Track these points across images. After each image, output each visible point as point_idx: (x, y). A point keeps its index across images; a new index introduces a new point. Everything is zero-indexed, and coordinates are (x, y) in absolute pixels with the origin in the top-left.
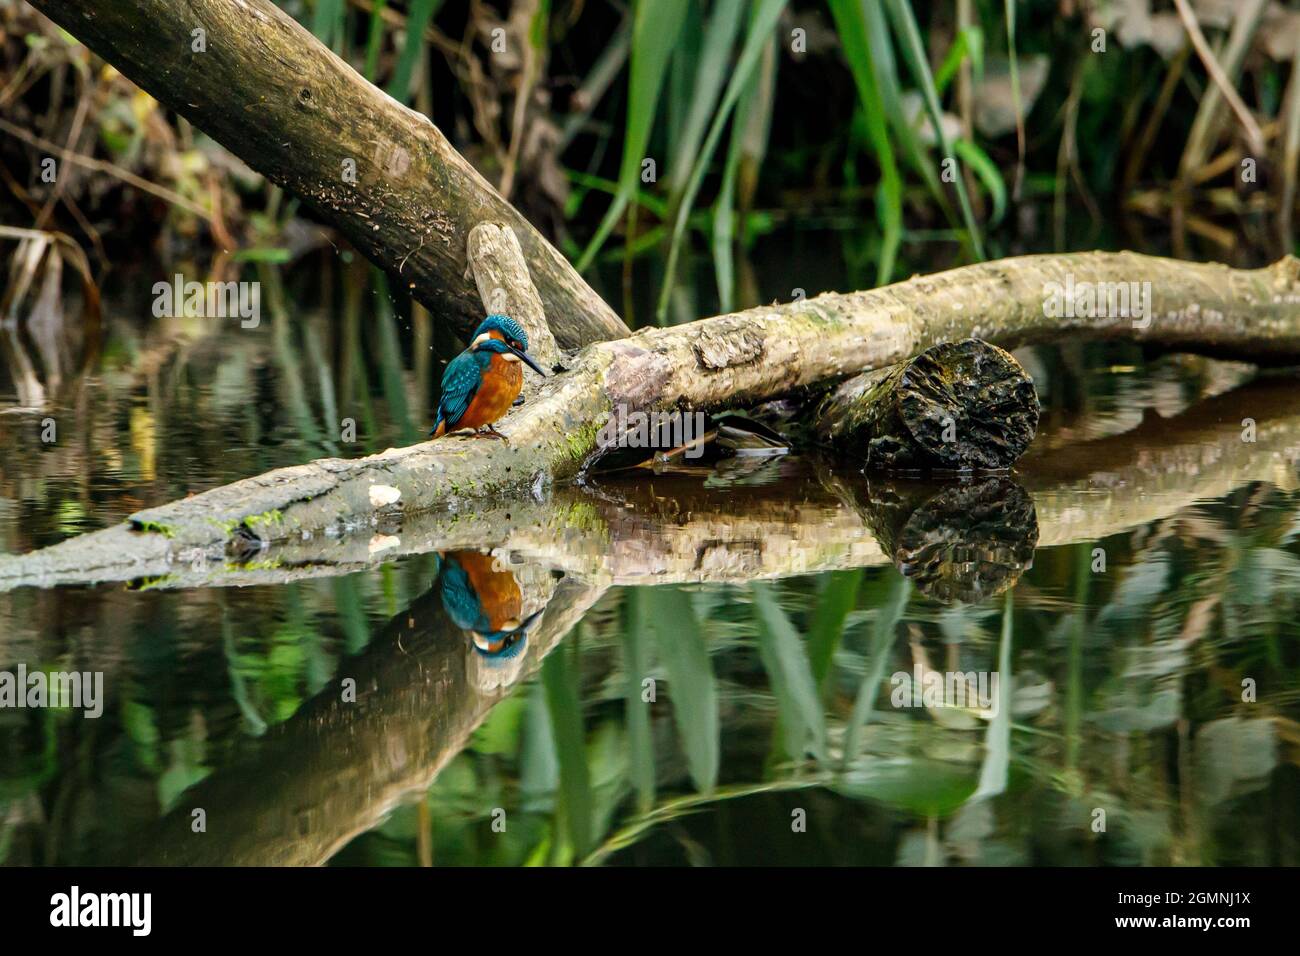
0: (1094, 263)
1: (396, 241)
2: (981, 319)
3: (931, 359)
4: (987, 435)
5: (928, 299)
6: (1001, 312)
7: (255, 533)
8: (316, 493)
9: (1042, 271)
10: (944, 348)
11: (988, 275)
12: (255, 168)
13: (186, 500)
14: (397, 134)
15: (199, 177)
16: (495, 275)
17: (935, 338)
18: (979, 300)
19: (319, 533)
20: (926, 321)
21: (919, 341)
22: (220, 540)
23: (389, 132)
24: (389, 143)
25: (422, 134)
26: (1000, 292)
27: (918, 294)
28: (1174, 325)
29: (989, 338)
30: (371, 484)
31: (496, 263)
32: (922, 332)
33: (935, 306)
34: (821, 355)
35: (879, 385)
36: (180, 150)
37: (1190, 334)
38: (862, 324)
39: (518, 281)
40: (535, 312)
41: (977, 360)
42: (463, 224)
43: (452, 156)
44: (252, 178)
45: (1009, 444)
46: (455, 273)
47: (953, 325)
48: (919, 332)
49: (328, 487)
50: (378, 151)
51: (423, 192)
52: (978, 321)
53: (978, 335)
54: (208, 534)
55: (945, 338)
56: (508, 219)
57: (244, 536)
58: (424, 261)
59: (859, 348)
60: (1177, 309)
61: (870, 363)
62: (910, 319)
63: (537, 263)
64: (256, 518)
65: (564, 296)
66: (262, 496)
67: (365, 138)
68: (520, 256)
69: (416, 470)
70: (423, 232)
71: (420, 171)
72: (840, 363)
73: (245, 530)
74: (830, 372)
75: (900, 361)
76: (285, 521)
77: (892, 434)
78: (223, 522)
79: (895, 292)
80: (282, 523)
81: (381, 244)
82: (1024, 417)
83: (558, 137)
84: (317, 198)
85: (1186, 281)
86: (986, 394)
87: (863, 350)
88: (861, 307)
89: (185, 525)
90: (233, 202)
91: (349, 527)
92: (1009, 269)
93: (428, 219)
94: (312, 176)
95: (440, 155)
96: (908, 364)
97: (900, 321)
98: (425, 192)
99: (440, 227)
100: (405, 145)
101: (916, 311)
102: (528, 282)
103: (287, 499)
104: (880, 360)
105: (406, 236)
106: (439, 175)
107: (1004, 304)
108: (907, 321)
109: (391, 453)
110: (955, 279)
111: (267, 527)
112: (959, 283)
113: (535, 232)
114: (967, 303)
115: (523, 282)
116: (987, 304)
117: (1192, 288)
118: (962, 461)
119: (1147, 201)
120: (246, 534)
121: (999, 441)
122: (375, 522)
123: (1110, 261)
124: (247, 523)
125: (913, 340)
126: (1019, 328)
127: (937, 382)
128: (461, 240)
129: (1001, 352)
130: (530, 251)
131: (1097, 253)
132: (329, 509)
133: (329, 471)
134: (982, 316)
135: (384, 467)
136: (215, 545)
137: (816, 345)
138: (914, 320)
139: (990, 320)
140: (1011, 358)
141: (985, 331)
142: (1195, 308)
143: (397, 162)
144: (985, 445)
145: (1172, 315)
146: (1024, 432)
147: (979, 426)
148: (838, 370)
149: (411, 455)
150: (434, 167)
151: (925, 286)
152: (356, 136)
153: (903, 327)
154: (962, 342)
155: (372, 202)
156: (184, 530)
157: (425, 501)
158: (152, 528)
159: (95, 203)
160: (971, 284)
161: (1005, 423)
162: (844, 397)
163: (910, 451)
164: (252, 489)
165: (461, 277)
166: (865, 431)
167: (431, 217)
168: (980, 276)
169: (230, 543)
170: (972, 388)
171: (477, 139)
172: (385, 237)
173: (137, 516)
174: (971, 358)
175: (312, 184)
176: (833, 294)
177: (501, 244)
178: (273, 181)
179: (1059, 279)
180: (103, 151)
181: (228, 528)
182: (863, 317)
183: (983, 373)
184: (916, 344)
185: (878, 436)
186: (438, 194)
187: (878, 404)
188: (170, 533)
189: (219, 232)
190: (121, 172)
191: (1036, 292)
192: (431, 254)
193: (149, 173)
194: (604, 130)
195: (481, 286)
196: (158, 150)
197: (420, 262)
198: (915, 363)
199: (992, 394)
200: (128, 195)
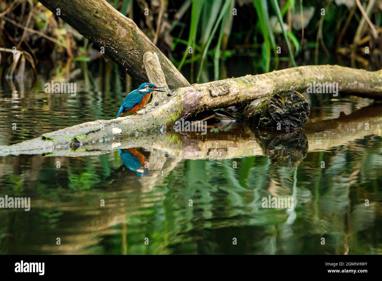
0: (327, 68)
1: (122, 56)
2: (293, 84)
3: (278, 95)
4: (294, 118)
5: (278, 78)
6: (299, 82)
7: (79, 141)
8: (97, 130)
9: (311, 70)
10: (282, 92)
11: (296, 71)
12: (81, 34)
14: (123, 25)
15: (64, 36)
16: (151, 67)
17: (280, 89)
18: (293, 78)
19: (97, 141)
20: (277, 84)
21: (275, 90)
22: (68, 143)
23: (121, 24)
24: (121, 27)
25: (131, 25)
26: (299, 76)
27: (275, 76)
28: (350, 87)
29: (295, 89)
30: (113, 127)
31: (151, 64)
32: (276, 87)
33: (280, 80)
34: (246, 93)
35: (263, 102)
36: (59, 28)
37: (354, 90)
38: (258, 84)
39: (158, 69)
40: (162, 78)
41: (292, 96)
42: (142, 52)
43: (139, 32)
44: (80, 36)
45: (300, 121)
46: (139, 66)
47: (285, 85)
48: (275, 87)
49: (100, 128)
50: (118, 29)
51: (130, 42)
52: (292, 84)
53: (292, 88)
54: (64, 141)
55: (282, 89)
56: (155, 51)
57: (75, 142)
58: (130, 62)
59: (257, 91)
60: (351, 82)
61: (260, 96)
63: (163, 64)
64: (79, 137)
65: (171, 74)
66: (81, 130)
67: (114, 26)
68: (158, 62)
69: (126, 124)
70: (130, 54)
71: (130, 36)
72: (252, 95)
73: (75, 140)
74: (248, 98)
75: (269, 95)
76: (87, 138)
77: (266, 117)
78: (69, 138)
79: (268, 75)
80: (86, 138)
81: (118, 57)
82: (305, 113)
83: (170, 27)
84: (99, 43)
85: (354, 74)
86: (294, 106)
87: (258, 92)
88: (258, 79)
89: (58, 138)
90: (74, 44)
91: (106, 140)
92: (302, 69)
94: (98, 36)
95: (136, 31)
96: (272, 96)
97: (270, 84)
98: (131, 42)
99: (135, 52)
100: (126, 28)
101: (274, 81)
102: (161, 69)
103: (88, 131)
104: (263, 95)
105: (125, 55)
106: (135, 38)
107: (300, 79)
108: (271, 84)
109: (119, 119)
110: (286, 72)
111: (82, 139)
112: (287, 73)
113: (163, 55)
114: (289, 79)
115: (159, 69)
116: (295, 79)
117: (355, 76)
118: (287, 125)
119: (343, 50)
120: (76, 141)
121: (298, 120)
122: (114, 138)
123: (331, 68)
124: (76, 138)
125: (273, 89)
126: (304, 87)
127: (280, 102)
128: (141, 56)
129: (299, 94)
130: (161, 60)
131: (328, 65)
132: (100, 135)
133: (101, 123)
134: (294, 83)
135: (117, 123)
136: (67, 144)
137: (245, 90)
138: (274, 83)
139: (296, 84)
140: (302, 96)
141: (294, 87)
142: (356, 82)
143: (123, 33)
144: (293, 121)
145: (349, 84)
146: (305, 117)
147: (292, 115)
148: (251, 98)
149: (125, 119)
150: (134, 35)
151: (277, 74)
152: (111, 25)
153: (270, 86)
154: (287, 90)
155: (115, 44)
156: (58, 139)
157: (129, 133)
158: (49, 139)
159: (33, 43)
160: (291, 73)
161: (300, 114)
162: (252, 105)
163: (272, 122)
164: (78, 128)
165: (141, 67)
166: (258, 116)
167: (133, 49)
168: (293, 71)
169: (71, 144)
170: (290, 104)
171: (146, 26)
172: (119, 55)
173: (44, 135)
174: (290, 95)
175: (98, 39)
176: (250, 75)
177: (153, 58)
178: (86, 38)
179: (316, 73)
180: (36, 28)
181: (71, 139)
182: (259, 82)
183: (293, 100)
184: (274, 91)
185: (262, 117)
186: (135, 43)
187: (262, 108)
188: (54, 140)
189: (69, 52)
190: (41, 34)
191: (310, 76)
192: (132, 60)
193: (50, 34)
194: (183, 25)
195: (147, 70)
196: (53, 28)
197: (129, 62)
198: (273, 96)
199: (296, 106)
200: (43, 41)
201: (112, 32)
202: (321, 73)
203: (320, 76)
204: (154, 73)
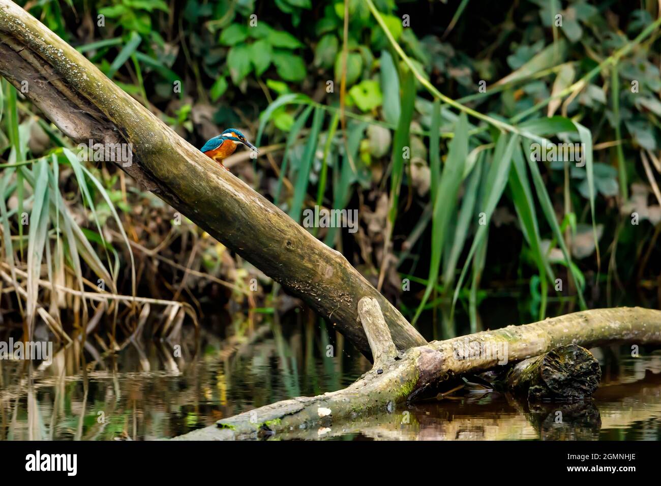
0: (623, 312)
1: (328, 305)
2: (575, 336)
3: (555, 353)
4: (579, 385)
5: (553, 328)
6: (584, 333)
7: (270, 428)
8: (295, 411)
9: (602, 315)
10: (560, 348)
11: (579, 317)
12: (268, 275)
13: (240, 415)
14: (328, 260)
15: (244, 279)
16: (370, 319)
17: (557, 344)
18: (575, 328)
19: (297, 428)
20: (552, 337)
21: (550, 345)
22: (255, 431)
23: (324, 259)
24: (324, 264)
25: (338, 260)
26: (584, 324)
27: (549, 326)
28: (658, 338)
29: (579, 344)
30: (319, 407)
31: (370, 314)
32: (551, 342)
33: (556, 331)
35: (533, 364)
36: (237, 268)
38: (525, 338)
39: (379, 321)
40: (387, 334)
41: (574, 353)
42: (356, 297)
43: (351, 269)
44: (267, 279)
45: (588, 389)
46: (353, 318)
47: (564, 338)
48: (549, 342)
49: (300, 409)
50: (320, 267)
53: (575, 343)
54: (249, 429)
55: (561, 344)
56: (375, 295)
57: (265, 429)
58: (340, 313)
59: (524, 348)
61: (529, 355)
62: (546, 336)
63: (388, 314)
64: (270, 422)
65: (399, 328)
66: (273, 413)
67: (314, 262)
68: (380, 311)
69: (338, 402)
70: (339, 301)
71: (338, 276)
72: (516, 355)
73: (265, 427)
74: (512, 359)
75: (542, 353)
77: (539, 385)
78: (256, 424)
79: (539, 325)
80: (281, 424)
81: (322, 307)
82: (594, 377)
83: (397, 261)
84: (294, 287)
86: (578, 367)
87: (526, 349)
88: (524, 331)
89: (240, 425)
92: (588, 315)
93: (342, 295)
94: (292, 278)
95: (346, 269)
96: (545, 355)
97: (542, 337)
98: (340, 284)
99: (346, 299)
100: (331, 265)
101: (549, 333)
102: (384, 322)
103: (283, 414)
104: (533, 354)
105: (332, 303)
106: (346, 277)
107: (586, 329)
108: (544, 337)
109: (327, 394)
110: (565, 319)
111: (275, 425)
112: (567, 321)
113: (387, 301)
114: (570, 329)
115: (381, 322)
116: (578, 329)
121: (584, 388)
122: (321, 422)
123: (630, 311)
124: (266, 424)
125: (547, 345)
126: (592, 339)
127: (558, 362)
128: (355, 305)
129: (585, 349)
130: (384, 309)
131: (625, 307)
132: (302, 417)
133: (301, 402)
134: (577, 335)
135: (324, 400)
136: (253, 434)
138: (547, 336)
139: (580, 336)
141: (578, 341)
143: (327, 272)
144: (578, 389)
145: (657, 333)
146: (595, 384)
147: (576, 381)
148: (516, 358)
149: (335, 395)
150: (343, 274)
151: (552, 322)
152: (310, 261)
153: (543, 340)
154: (568, 345)
155: (317, 289)
156: (239, 427)
157: (342, 414)
158: (226, 427)
159: (200, 291)
160: (571, 321)
161: (587, 380)
162: (518, 369)
163: (547, 392)
164: (268, 410)
165: (355, 320)
166: (527, 384)
167: (343, 295)
168: (575, 318)
169: (259, 432)
170: (572, 365)
171: (362, 262)
172: (323, 303)
173: (219, 422)
174: (572, 352)
175: (292, 281)
176: (513, 326)
177: (372, 306)
178: (275, 281)
179: (609, 319)
180: (203, 269)
181: (258, 426)
182: (525, 336)
183: (577, 359)
184: (548, 347)
185: (533, 386)
186: (345, 285)
187: (533, 372)
188: (234, 429)
189: (252, 302)
190: (212, 277)
191: (599, 324)
192: (343, 311)
193: (223, 277)
194: (416, 258)
195: (364, 324)
196: (227, 268)
197: (338, 314)
198: (549, 355)
199: (581, 368)
200: (215, 287)
201: (312, 272)
202: (615, 319)
203: (615, 323)
204: (374, 328)
